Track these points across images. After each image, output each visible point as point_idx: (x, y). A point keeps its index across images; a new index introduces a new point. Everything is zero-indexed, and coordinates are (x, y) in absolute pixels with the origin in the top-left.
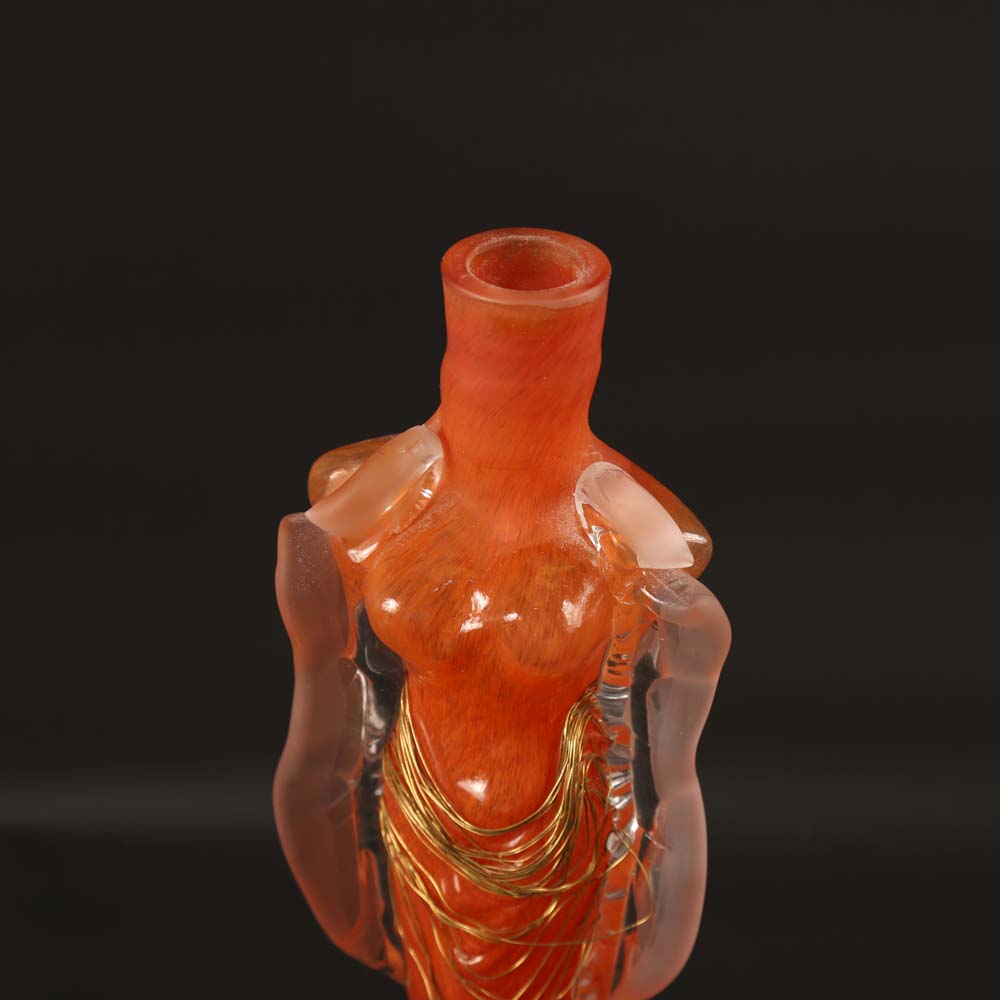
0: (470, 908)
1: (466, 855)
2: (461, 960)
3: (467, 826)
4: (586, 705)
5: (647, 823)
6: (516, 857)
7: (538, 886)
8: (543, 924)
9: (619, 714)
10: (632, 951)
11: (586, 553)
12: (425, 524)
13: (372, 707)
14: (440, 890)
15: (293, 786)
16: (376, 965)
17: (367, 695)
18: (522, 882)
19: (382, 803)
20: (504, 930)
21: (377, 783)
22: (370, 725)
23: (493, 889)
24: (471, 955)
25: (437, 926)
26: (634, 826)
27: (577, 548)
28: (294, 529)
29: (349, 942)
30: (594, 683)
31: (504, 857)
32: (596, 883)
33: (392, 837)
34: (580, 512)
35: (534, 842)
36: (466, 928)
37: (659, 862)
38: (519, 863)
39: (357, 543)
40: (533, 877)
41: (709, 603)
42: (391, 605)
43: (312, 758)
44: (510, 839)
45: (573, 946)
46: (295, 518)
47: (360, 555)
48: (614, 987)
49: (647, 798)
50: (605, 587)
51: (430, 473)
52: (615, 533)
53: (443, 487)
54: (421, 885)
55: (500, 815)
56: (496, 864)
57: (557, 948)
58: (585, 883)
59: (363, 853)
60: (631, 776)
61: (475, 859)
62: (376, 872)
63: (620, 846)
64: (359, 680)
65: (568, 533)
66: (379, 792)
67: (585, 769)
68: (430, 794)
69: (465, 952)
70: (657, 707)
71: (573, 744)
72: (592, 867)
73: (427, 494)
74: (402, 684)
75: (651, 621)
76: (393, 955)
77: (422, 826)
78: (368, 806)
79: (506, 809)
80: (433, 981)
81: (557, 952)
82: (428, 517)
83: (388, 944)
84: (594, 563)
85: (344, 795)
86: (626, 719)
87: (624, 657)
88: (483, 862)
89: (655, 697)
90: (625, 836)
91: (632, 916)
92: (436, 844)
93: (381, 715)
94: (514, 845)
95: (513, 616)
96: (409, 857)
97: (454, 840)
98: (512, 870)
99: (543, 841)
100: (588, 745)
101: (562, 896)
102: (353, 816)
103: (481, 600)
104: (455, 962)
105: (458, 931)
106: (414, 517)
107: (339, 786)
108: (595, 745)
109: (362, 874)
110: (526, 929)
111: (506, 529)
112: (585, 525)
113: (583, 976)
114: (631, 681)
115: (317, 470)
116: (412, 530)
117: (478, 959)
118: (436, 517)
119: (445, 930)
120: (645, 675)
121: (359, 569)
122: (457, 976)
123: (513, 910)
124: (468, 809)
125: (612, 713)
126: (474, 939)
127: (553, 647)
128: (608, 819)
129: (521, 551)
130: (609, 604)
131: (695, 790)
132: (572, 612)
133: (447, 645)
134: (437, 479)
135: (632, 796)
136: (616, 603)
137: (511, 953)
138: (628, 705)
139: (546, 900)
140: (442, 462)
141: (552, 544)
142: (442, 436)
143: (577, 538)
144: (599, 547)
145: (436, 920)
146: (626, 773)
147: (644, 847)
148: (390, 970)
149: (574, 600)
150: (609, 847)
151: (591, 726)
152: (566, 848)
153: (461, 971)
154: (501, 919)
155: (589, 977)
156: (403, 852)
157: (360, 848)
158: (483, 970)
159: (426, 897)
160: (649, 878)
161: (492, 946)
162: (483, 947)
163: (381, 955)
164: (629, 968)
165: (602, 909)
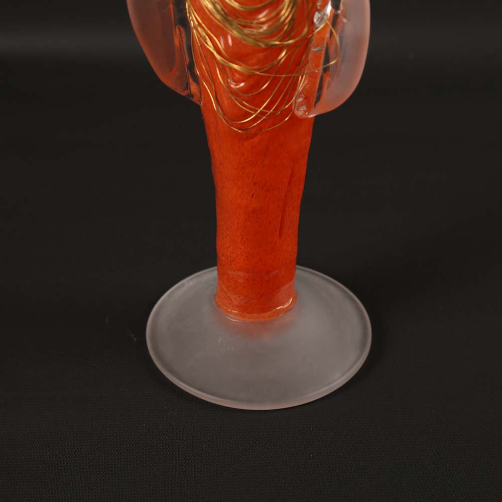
0: (237, 54)
1: (235, 22)
2: (233, 86)
3: (236, 5)
5: (336, 6)
6: (263, 23)
7: (275, 41)
8: (278, 63)
10: (327, 80)
14: (221, 46)
16: (184, 94)
18: (266, 38)
20: (256, 67)
23: (250, 41)
24: (238, 82)
25: (219, 67)
26: (329, 9)
29: (169, 80)
31: (257, 24)
32: (306, 43)
33: (194, 19)
35: (274, 14)
36: (235, 66)
37: (343, 31)
38: (265, 27)
40: (271, 35)
44: (260, 14)
45: (294, 77)
48: (316, 102)
54: (210, 43)
56: (252, 28)
57: (285, 78)
58: (301, 40)
59: (177, 28)
61: (241, 25)
62: (184, 40)
63: (321, 19)
69: (234, 81)
72: (306, 30)
76: (194, 88)
77: (211, 6)
80: (216, 99)
81: (286, 80)
83: (191, 81)
88: (245, 26)
90: (325, 14)
91: (327, 60)
92: (218, 17)
94: (262, 17)
96: (203, 28)
97: (229, 14)
98: (261, 30)
99: (278, 14)
101: (289, 47)
102: (171, 6)
104: (229, 87)
105: (230, 68)
109: (176, 42)
110: (268, 66)
113: (299, 96)
117: (242, 84)
119: (223, 69)
122: (230, 95)
123: (261, 55)
126: (241, 74)
128: (315, 4)
137: (260, 81)
139: (280, 49)
145: (218, 63)
147: (335, 19)
148: (191, 95)
150: (315, 20)
152: (292, 19)
153: (233, 92)
154: (255, 61)
155: (302, 97)
156: (199, 24)
157: (175, 25)
158: (244, 91)
159: (212, 49)
160: (337, 39)
161: (250, 76)
162: (245, 78)
163: (187, 86)
164: (325, 91)
165: (310, 57)
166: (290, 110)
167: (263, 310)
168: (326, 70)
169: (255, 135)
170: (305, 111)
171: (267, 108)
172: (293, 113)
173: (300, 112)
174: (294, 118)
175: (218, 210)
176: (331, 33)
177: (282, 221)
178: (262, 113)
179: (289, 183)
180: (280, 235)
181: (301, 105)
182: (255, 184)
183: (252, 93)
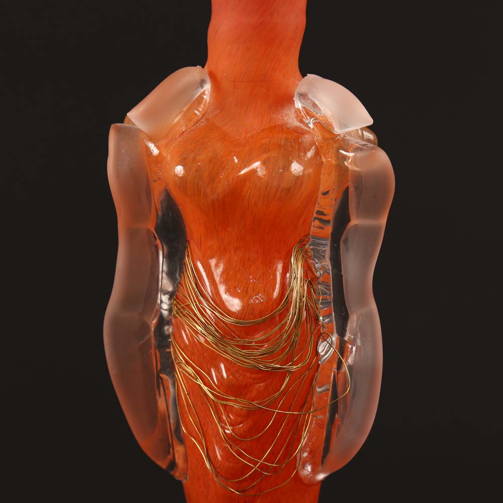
2: (229, 431)
4: (302, 249)
5: (342, 333)
9: (323, 259)
11: (304, 129)
13: (165, 275)
17: (163, 265)
19: (172, 339)
24: (233, 424)
26: (335, 337)
27: (297, 127)
28: (119, 130)
30: (308, 235)
33: (180, 360)
41: (382, 158)
48: (324, 457)
53: (211, 104)
60: (332, 306)
64: (158, 247)
65: (292, 120)
67: (305, 287)
69: (230, 425)
70: (347, 250)
80: (207, 455)
85: (147, 338)
87: (325, 212)
89: (346, 241)
102: (153, 350)
104: (223, 432)
107: (145, 327)
113: (303, 450)
116: (193, 128)
117: (240, 426)
118: (207, 120)
134: (208, 100)
135: (333, 317)
140: (210, 90)
144: (312, 126)
146: (329, 305)
148: (173, 464)
153: (228, 437)
155: (307, 451)
158: (243, 434)
161: (250, 414)
163: (168, 448)
164: (334, 440)
165: (314, 399)
170: (312, 472)
172: (297, 472)
173: (305, 471)
174: (298, 479)
181: (306, 461)
183: (252, 439)
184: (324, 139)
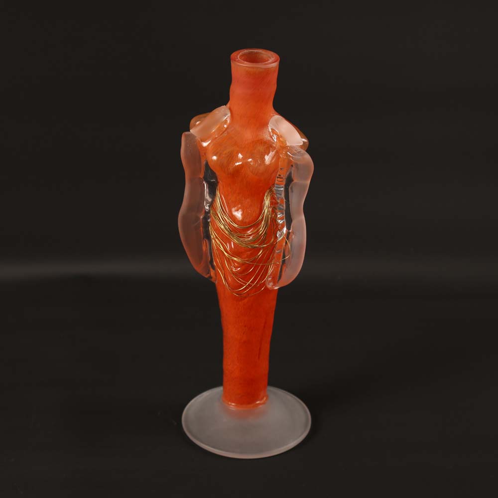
0: (236, 252)
1: (235, 235)
2: (234, 270)
3: (236, 226)
4: (271, 191)
5: (288, 228)
6: (250, 235)
7: (256, 245)
8: (258, 257)
9: (281, 195)
10: (284, 268)
11: (272, 142)
12: (225, 135)
13: (208, 195)
14: (228, 249)
15: (184, 217)
16: (207, 276)
17: (206, 190)
18: (251, 243)
19: (210, 224)
20: (246, 259)
21: (209, 218)
22: (207, 200)
23: (243, 245)
24: (236, 268)
26: (285, 229)
27: (269, 141)
28: (186, 136)
29: (199, 269)
30: (274, 184)
31: (247, 236)
32: (272, 247)
33: (213, 235)
34: (270, 130)
35: (256, 230)
36: (235, 259)
38: (251, 237)
39: (205, 141)
40: (254, 242)
41: (307, 157)
42: (215, 158)
43: (190, 208)
44: (248, 231)
45: (266, 265)
46: (187, 133)
47: (205, 144)
48: (278, 280)
49: (289, 221)
50: (277, 152)
51: (226, 120)
52: (281, 137)
53: (230, 124)
54: (222, 247)
55: (245, 222)
58: (270, 245)
60: (284, 214)
61: (238, 236)
62: (208, 247)
63: (281, 235)
64: (204, 185)
65: (267, 137)
66: (209, 220)
67: (270, 209)
68: (225, 217)
69: (235, 267)
70: (292, 192)
71: (267, 202)
72: (273, 240)
73: (225, 126)
74: (217, 186)
75: (291, 164)
76: (212, 273)
77: (222, 227)
78: (206, 225)
79: (247, 221)
80: (225, 278)
81: (262, 267)
82: (226, 132)
83: (211, 269)
84: (274, 145)
85: (199, 222)
86: (283, 195)
87: (282, 176)
88: (241, 237)
89: (291, 188)
90: (283, 232)
91: (284, 257)
92: (227, 232)
93: (210, 197)
94: (249, 232)
95: (250, 160)
96: (219, 239)
97: (233, 230)
98: (249, 239)
99: (258, 231)
100: (272, 203)
101: (264, 249)
102: (201, 228)
103: (240, 156)
104: (232, 271)
105: (232, 260)
106: (221, 133)
107: (198, 218)
108: (274, 204)
109: (204, 248)
110: (252, 259)
111: (248, 135)
112: (272, 134)
113: (269, 277)
114: (284, 184)
115: (192, 121)
116: (221, 136)
117: (239, 269)
118: (228, 133)
119: (228, 261)
120: (289, 180)
121: (206, 148)
122: (232, 275)
123: (249, 253)
124: (236, 220)
125: (279, 194)
126: (238, 263)
127: (262, 168)
128: (277, 227)
129: (253, 142)
130: (279, 158)
131: (303, 217)
132: (268, 159)
133: (231, 169)
134: (228, 122)
135: (285, 220)
136: (280, 157)
137: (249, 266)
138: (283, 191)
139: (260, 250)
140: (230, 117)
141: (261, 140)
142: (230, 109)
143: (269, 138)
144: (275, 140)
145: (226, 257)
146: (283, 214)
147: (288, 234)
148: (211, 277)
149: (268, 155)
150: (278, 235)
151: (273, 198)
152: (265, 233)
153: (233, 273)
154: (246, 256)
155: (271, 277)
156: (216, 237)
157: (203, 239)
158: (240, 272)
159: (223, 250)
160: (289, 245)
161: (243, 264)
162: (241, 265)
163: (209, 272)
164: (283, 273)
165: (275, 255)
166: (264, 284)
167: (249, 403)
168: (284, 262)
169: (245, 298)
170: (273, 286)
171: (252, 282)
172: (266, 286)
173: (270, 286)
174: (266, 289)
175: (224, 344)
176: (286, 243)
177: (260, 349)
178: (249, 285)
179: (264, 327)
180: (259, 358)
181: (270, 282)
182: (245, 326)
183: (244, 274)
184: (281, 146)
